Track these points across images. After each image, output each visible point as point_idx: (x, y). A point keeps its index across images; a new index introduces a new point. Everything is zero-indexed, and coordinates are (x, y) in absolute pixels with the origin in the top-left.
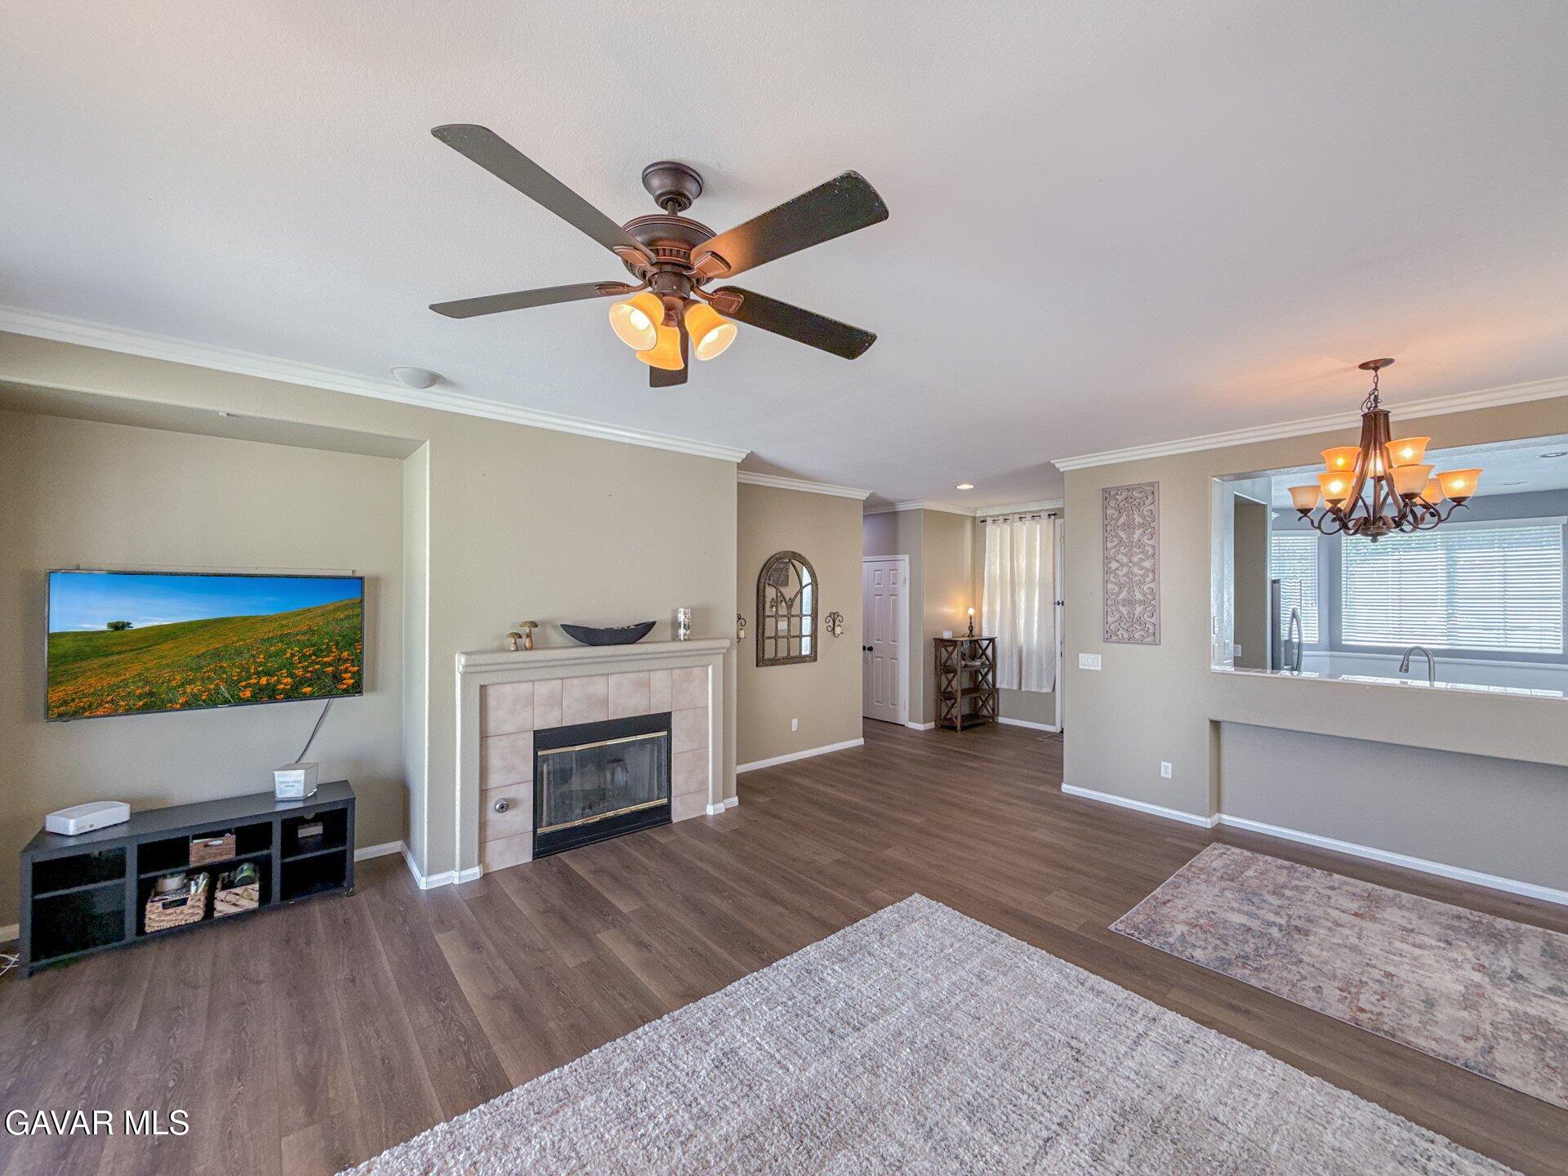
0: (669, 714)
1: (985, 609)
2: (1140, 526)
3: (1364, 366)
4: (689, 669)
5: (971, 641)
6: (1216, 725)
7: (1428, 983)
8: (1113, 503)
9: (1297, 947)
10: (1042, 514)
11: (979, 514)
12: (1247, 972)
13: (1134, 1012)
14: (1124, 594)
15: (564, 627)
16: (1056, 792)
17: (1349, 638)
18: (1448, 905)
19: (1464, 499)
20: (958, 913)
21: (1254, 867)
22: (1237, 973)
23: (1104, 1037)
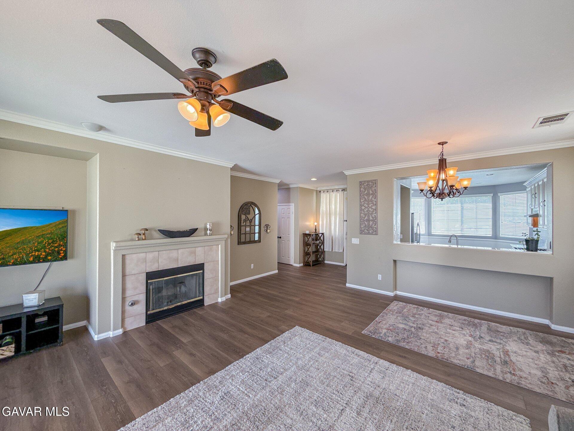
0: (203, 264)
1: (320, 223)
2: (372, 194)
3: (439, 144)
4: (211, 246)
5: (316, 234)
6: (395, 261)
7: (457, 342)
8: (363, 186)
9: (420, 334)
10: (340, 189)
11: (319, 189)
12: (405, 344)
13: (370, 361)
14: (366, 218)
15: (159, 230)
16: (345, 287)
17: (434, 232)
18: (462, 316)
19: (467, 187)
20: (311, 332)
21: (406, 308)
22: (402, 344)
23: (361, 371)
